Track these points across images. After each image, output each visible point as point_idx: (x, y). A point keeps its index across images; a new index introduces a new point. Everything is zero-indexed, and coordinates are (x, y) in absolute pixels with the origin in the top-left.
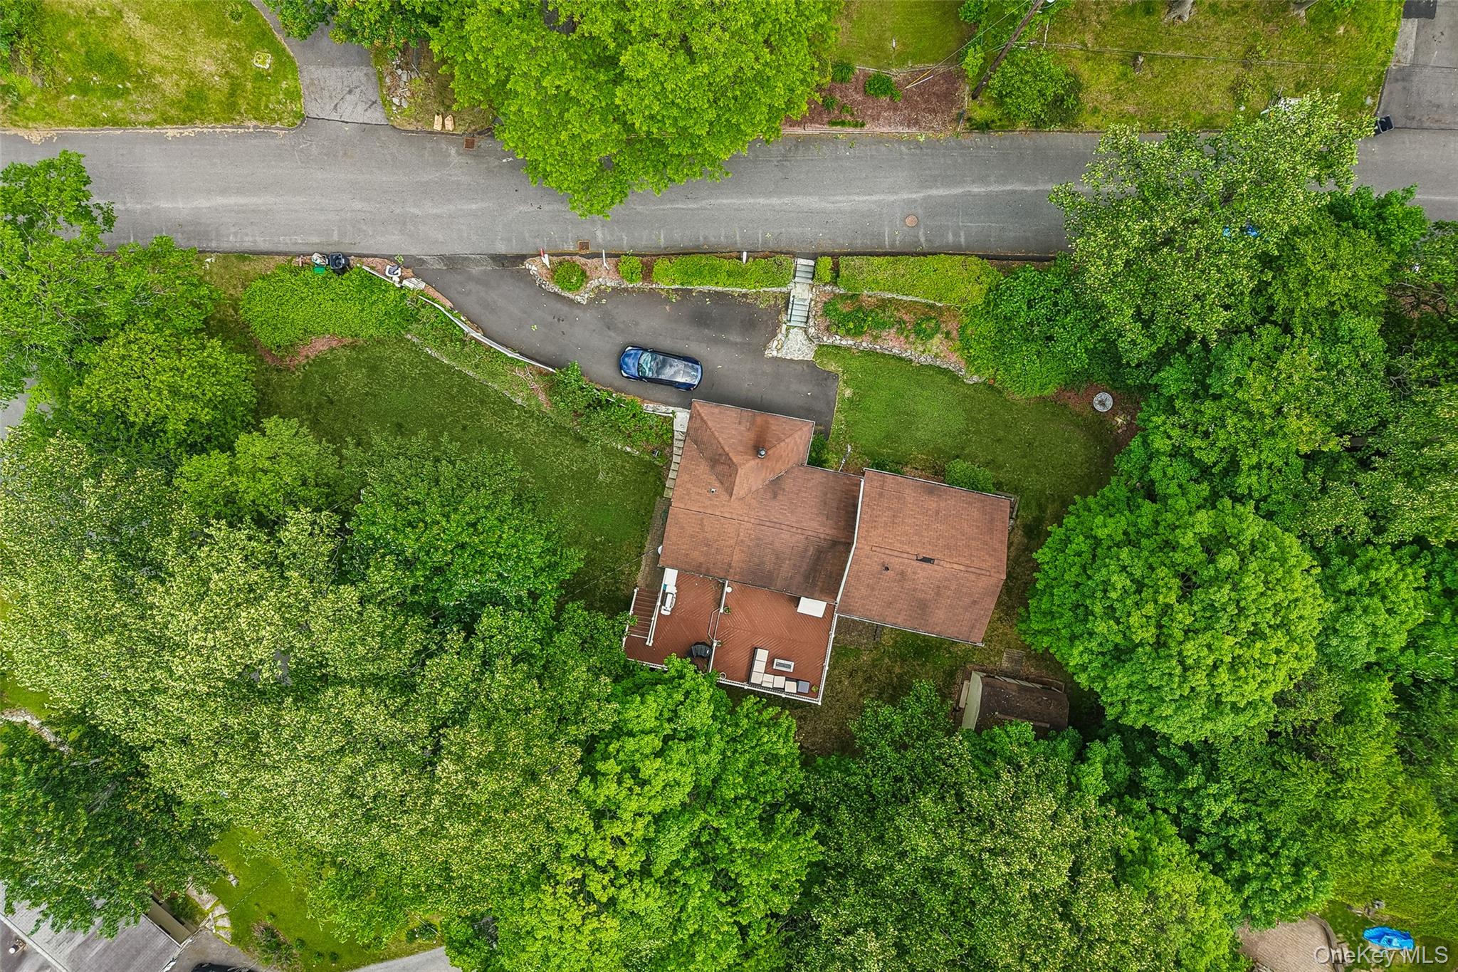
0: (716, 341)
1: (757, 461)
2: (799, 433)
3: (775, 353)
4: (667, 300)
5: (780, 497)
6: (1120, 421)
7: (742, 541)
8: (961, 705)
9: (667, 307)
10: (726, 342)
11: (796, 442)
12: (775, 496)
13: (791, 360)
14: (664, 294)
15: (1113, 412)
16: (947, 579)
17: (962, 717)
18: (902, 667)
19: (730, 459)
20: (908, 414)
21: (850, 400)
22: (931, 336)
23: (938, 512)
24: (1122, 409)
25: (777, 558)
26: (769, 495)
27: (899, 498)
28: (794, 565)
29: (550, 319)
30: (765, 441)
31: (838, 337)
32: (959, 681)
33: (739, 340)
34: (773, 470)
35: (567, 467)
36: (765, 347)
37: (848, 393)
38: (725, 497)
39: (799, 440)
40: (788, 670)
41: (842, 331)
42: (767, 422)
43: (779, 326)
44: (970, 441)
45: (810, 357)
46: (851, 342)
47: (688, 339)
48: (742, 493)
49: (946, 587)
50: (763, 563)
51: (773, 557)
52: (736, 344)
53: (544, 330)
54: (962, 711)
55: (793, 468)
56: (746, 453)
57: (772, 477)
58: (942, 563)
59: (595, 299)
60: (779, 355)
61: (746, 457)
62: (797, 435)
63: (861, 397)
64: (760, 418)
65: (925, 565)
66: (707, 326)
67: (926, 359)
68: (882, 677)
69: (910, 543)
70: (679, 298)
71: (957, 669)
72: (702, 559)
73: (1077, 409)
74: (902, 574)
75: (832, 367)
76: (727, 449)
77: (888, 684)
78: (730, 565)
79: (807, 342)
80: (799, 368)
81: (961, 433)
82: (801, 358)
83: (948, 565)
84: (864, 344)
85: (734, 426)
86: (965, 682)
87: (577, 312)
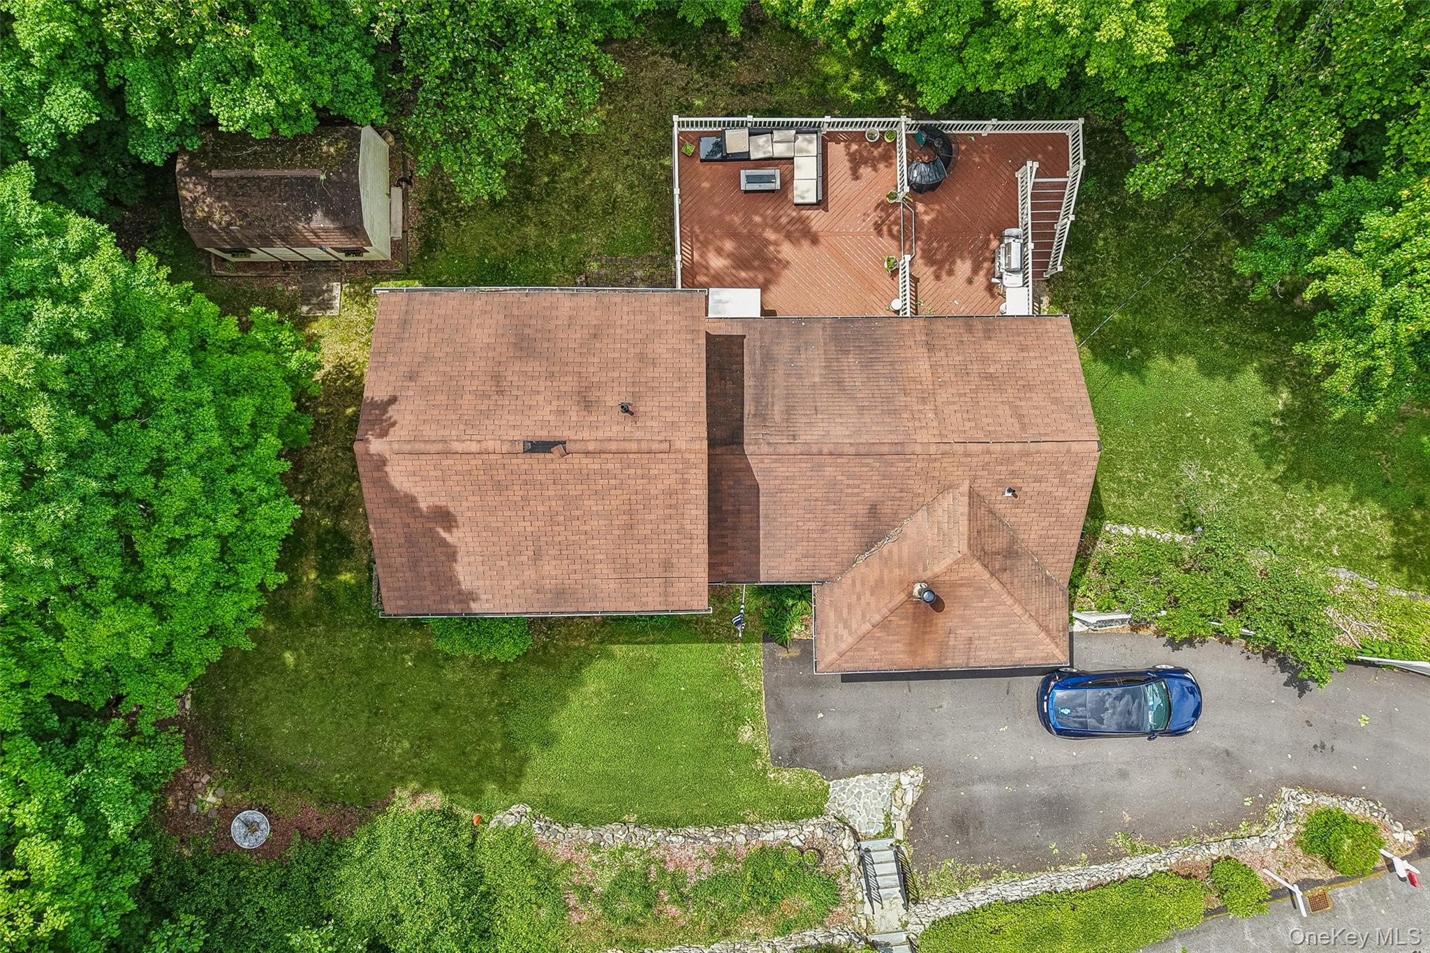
0: (1020, 776)
1: (929, 574)
2: (844, 646)
3: (905, 779)
4: (1130, 832)
5: (862, 510)
6: (211, 798)
7: (924, 401)
8: (397, 192)
9: (1127, 818)
10: (1000, 778)
11: (847, 625)
12: (873, 510)
13: (868, 771)
14: (1140, 843)
15: (227, 812)
16: (487, 414)
17: (392, 169)
18: (525, 238)
19: (986, 566)
20: (622, 718)
21: (738, 720)
22: (618, 884)
23: (537, 556)
24: (210, 822)
25: (839, 383)
26: (887, 509)
27: (628, 566)
28: (800, 377)
29: (1340, 745)
30: (915, 617)
31: (796, 842)
32: (413, 236)
33: (979, 789)
34: (886, 561)
35: (1221, 471)
36: (925, 787)
37: (746, 734)
38: (984, 485)
39: (841, 630)
40: (749, 172)
41: (792, 858)
42: (913, 653)
43: (907, 832)
44: (493, 694)
45: (835, 786)
46: (768, 837)
47: (1074, 767)
48: (947, 501)
49: (485, 396)
50: (865, 366)
51: (848, 383)
52: (982, 779)
53: (1346, 721)
54: (395, 181)
55: (842, 573)
56: (953, 585)
57: (886, 546)
58: (506, 448)
59: (1265, 802)
60: (894, 777)
61: (954, 577)
62: (848, 640)
63: (719, 733)
64: (929, 658)
65: (543, 435)
66: (1045, 801)
67: (614, 836)
68: (556, 212)
69: (584, 477)
70: (1111, 841)
71: (421, 256)
72: (989, 347)
73: (299, 801)
74: (587, 404)
75: (787, 778)
76: (995, 585)
77: (540, 201)
78: (930, 347)
79: (847, 812)
80: (852, 762)
81: (513, 705)
82: (853, 781)
83: (490, 445)
84: (741, 839)
85: (983, 633)
86: (399, 235)
87: (1292, 770)
